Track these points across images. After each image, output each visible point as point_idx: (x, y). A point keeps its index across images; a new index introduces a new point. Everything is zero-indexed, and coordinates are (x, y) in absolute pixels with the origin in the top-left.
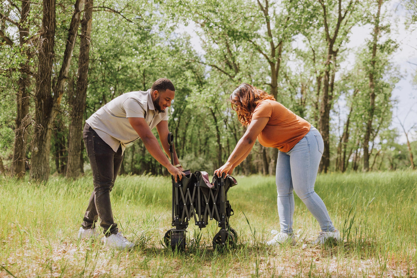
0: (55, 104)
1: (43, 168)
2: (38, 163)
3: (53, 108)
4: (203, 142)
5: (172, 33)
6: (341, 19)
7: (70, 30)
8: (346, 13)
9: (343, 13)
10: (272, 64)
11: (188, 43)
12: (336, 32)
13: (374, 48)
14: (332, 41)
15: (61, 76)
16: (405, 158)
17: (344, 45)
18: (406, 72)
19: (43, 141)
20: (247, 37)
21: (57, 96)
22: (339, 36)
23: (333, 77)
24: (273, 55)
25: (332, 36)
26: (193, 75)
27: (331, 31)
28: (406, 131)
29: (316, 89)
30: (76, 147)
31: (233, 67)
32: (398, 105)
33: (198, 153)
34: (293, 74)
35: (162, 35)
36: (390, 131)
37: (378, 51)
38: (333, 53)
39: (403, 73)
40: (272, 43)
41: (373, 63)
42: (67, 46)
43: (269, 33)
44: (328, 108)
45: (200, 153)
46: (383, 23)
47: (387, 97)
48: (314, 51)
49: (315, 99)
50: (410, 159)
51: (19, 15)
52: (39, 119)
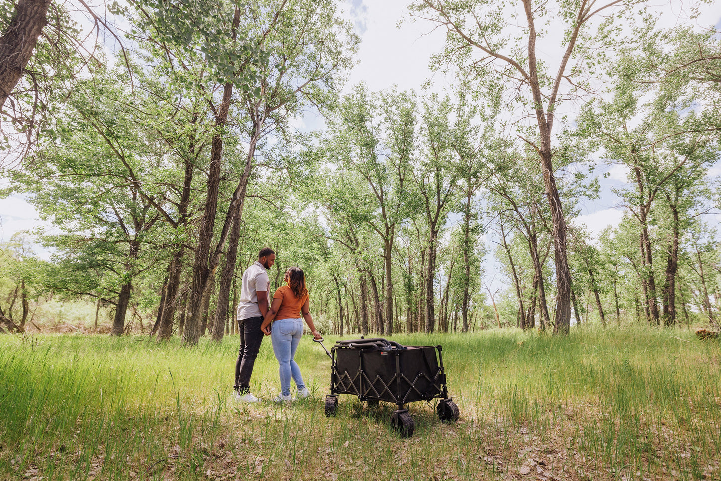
0: (210, 275)
1: (194, 332)
2: (191, 327)
3: (208, 278)
4: (324, 304)
5: (303, 212)
6: (439, 206)
7: (228, 214)
8: (443, 202)
9: (441, 203)
10: (386, 240)
11: (316, 221)
12: (437, 217)
13: (466, 231)
14: (433, 224)
15: (218, 252)
16: (493, 318)
17: (443, 227)
18: (490, 248)
19: (197, 307)
20: (366, 218)
21: (212, 268)
22: (439, 219)
23: (435, 251)
24: (388, 234)
25: (433, 220)
26: (319, 247)
27: (433, 215)
28: (493, 296)
29: (421, 259)
30: (222, 311)
31: (354, 242)
32: (485, 274)
33: (319, 313)
34: (402, 247)
35: (294, 213)
36: (480, 295)
37: (470, 233)
38: (434, 233)
39: (487, 249)
40: (386, 224)
41: (466, 242)
42: (224, 226)
43: (384, 215)
44: (432, 277)
45: (322, 314)
46: (473, 211)
47: (477, 268)
48: (418, 230)
49: (419, 267)
50: (497, 318)
51: (181, 197)
52: (196, 288)
